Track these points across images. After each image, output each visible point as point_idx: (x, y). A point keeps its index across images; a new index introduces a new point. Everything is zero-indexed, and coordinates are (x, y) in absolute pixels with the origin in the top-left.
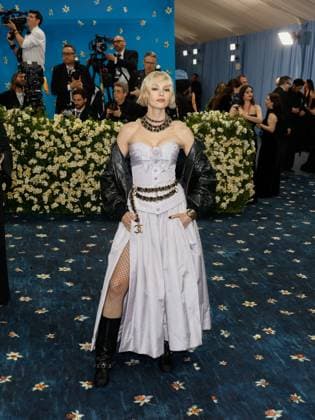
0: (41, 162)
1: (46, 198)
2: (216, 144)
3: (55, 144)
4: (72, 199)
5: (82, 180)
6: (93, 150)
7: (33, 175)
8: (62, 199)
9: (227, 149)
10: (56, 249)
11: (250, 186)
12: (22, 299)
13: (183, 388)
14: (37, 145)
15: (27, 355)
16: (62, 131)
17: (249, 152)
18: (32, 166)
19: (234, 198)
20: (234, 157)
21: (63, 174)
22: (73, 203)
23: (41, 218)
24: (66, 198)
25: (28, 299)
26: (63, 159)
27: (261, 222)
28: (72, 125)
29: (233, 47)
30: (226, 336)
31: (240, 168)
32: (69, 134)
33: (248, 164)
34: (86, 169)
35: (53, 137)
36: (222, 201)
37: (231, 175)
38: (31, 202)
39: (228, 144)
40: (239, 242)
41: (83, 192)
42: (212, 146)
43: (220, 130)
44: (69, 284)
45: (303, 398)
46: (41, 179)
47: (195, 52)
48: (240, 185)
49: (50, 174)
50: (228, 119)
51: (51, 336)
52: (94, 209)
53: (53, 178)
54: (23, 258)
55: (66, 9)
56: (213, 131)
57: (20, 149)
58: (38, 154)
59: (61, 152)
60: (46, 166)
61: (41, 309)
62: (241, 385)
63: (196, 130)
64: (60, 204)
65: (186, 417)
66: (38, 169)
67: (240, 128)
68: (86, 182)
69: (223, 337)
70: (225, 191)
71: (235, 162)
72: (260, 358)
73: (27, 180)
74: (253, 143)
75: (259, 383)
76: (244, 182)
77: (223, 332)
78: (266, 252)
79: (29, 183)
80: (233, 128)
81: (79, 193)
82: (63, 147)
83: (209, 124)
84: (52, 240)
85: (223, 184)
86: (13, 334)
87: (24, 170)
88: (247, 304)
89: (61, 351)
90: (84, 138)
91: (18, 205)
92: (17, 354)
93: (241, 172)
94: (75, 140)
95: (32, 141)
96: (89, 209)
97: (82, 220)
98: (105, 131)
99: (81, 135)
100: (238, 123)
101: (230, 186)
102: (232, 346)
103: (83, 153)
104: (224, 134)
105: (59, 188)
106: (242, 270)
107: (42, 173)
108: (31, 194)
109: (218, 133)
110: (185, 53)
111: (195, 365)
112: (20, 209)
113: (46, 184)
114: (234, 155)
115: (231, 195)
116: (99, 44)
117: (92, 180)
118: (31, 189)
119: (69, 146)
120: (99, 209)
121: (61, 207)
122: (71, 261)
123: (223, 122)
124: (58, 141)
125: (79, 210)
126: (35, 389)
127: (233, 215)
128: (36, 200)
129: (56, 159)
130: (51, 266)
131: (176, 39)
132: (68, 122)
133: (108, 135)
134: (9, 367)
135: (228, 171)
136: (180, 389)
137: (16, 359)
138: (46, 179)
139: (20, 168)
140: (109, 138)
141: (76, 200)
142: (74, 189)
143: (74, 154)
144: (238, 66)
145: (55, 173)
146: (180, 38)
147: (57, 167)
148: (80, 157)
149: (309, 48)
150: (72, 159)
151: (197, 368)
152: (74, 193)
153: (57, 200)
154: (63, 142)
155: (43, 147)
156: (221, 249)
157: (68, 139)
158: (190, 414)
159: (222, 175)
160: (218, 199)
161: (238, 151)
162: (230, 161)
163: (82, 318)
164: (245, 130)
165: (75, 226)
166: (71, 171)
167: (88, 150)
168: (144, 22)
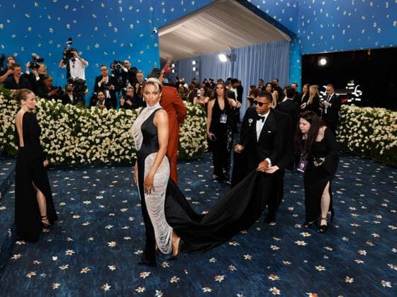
0: (84, 134)
1: (88, 155)
3: (92, 124)
4: (104, 155)
5: (108, 144)
6: (115, 126)
7: (80, 142)
8: (97, 155)
9: (191, 122)
10: (94, 185)
11: (205, 143)
12: (74, 217)
13: (168, 266)
14: (82, 125)
15: (78, 251)
16: (96, 116)
17: (204, 124)
18: (80, 137)
19: (197, 150)
21: (98, 141)
22: (104, 157)
23: (85, 166)
24: (100, 155)
25: (78, 217)
26: (98, 132)
28: (102, 112)
29: (194, 63)
31: (199, 133)
32: (101, 118)
34: (111, 137)
35: (91, 120)
36: (190, 152)
37: (194, 137)
38: (80, 157)
39: (191, 120)
40: (199, 176)
41: (110, 150)
44: (102, 206)
45: (236, 267)
46: (84, 144)
47: (173, 66)
48: (199, 142)
49: (90, 141)
50: (191, 106)
51: (91, 239)
52: (116, 160)
53: (92, 143)
54: (75, 192)
55: (97, 46)
57: (72, 128)
58: (83, 130)
59: (96, 128)
60: (88, 136)
61: (86, 222)
62: (201, 262)
64: (96, 158)
65: (170, 283)
66: (83, 138)
68: (111, 144)
70: (191, 146)
71: (196, 130)
73: (77, 145)
75: (211, 260)
76: (202, 141)
79: (78, 147)
80: (194, 111)
81: (107, 151)
82: (97, 125)
84: (92, 180)
85: (190, 143)
86: (70, 239)
87: (75, 139)
89: (97, 248)
90: (109, 120)
91: (72, 159)
92: (71, 251)
93: (200, 135)
94: (104, 121)
95: (79, 122)
96: (114, 160)
97: (110, 167)
98: (121, 115)
99: (107, 118)
100: (197, 108)
101: (194, 143)
103: (109, 128)
104: (189, 114)
105: (96, 149)
106: (201, 193)
107: (85, 140)
108: (80, 153)
112: (73, 162)
113: (88, 147)
114: (195, 126)
115: (194, 149)
116: (116, 65)
117: (114, 143)
118: (80, 150)
119: (100, 124)
120: (119, 160)
121: (97, 160)
122: (103, 192)
123: (189, 107)
124: (94, 122)
125: (108, 161)
126: (82, 272)
128: (82, 156)
129: (93, 132)
130: (91, 196)
132: (99, 111)
133: (123, 117)
134: (67, 259)
135: (192, 135)
136: (166, 267)
137: (71, 254)
138: (88, 144)
139: (72, 138)
140: (124, 119)
141: (106, 155)
142: (104, 149)
143: (103, 129)
144: (197, 73)
145: (93, 140)
147: (94, 136)
148: (107, 130)
149: (235, 63)
150: (102, 132)
152: (104, 151)
153: (95, 156)
154: (97, 122)
155: (86, 126)
156: (189, 181)
157: (99, 121)
158: (172, 281)
159: (189, 137)
160: (187, 151)
161: (198, 124)
162: (194, 129)
163: (110, 227)
164: (201, 112)
165: (106, 171)
166: (102, 139)
167: (112, 126)
168: (142, 52)
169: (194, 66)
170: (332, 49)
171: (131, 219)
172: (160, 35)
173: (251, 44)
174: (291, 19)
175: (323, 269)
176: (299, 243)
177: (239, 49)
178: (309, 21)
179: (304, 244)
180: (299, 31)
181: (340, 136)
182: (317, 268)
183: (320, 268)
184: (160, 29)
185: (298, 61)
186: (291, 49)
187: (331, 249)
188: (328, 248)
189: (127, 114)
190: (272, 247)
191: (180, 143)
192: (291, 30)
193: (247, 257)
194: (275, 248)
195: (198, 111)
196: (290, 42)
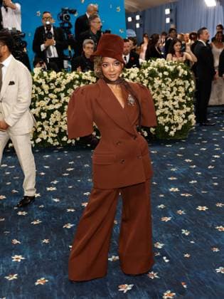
2: (163, 85)
3: (36, 92)
4: (52, 135)
5: (58, 119)
6: (66, 95)
8: (44, 135)
9: (172, 88)
10: (43, 174)
11: (192, 117)
12: (20, 213)
13: (156, 277)
15: (29, 257)
16: (41, 81)
17: (191, 90)
19: (180, 127)
20: (178, 95)
21: (44, 115)
22: (53, 138)
24: (47, 135)
25: (24, 213)
26: (43, 103)
27: (203, 145)
28: (49, 76)
29: (167, 11)
30: (187, 234)
31: (183, 103)
32: (47, 83)
33: (189, 99)
34: (61, 110)
36: (170, 130)
37: (176, 109)
39: (173, 84)
40: (187, 160)
41: (60, 128)
42: (160, 86)
43: (166, 73)
44: (56, 200)
47: (138, 17)
48: (184, 116)
50: (172, 65)
51: (46, 241)
52: (69, 141)
54: (17, 182)
56: (160, 74)
59: (41, 98)
61: (35, 220)
62: (205, 273)
63: (146, 75)
64: (42, 139)
67: (182, 71)
68: (62, 120)
69: (184, 235)
70: (172, 122)
71: (179, 98)
72: (217, 250)
74: (193, 82)
76: (187, 114)
77: (184, 231)
78: (210, 167)
80: (177, 71)
81: (57, 130)
82: (43, 93)
83: (156, 69)
84: (39, 167)
85: (170, 117)
86: (16, 241)
88: (200, 208)
89: (55, 252)
90: (59, 86)
92: (20, 257)
93: (184, 106)
94: (52, 88)
96: (66, 142)
97: (61, 151)
98: (75, 79)
99: (56, 83)
100: (180, 67)
101: (176, 117)
102: (192, 242)
103: (59, 98)
104: (169, 76)
105: (41, 126)
106: (193, 182)
109: (164, 76)
111: (165, 258)
112: (11, 145)
114: (178, 93)
115: (177, 125)
119: (47, 92)
120: (74, 141)
121: (44, 141)
122: (55, 182)
123: (168, 67)
124: (39, 89)
125: (58, 143)
126: (37, 284)
127: (179, 141)
129: (37, 104)
132: (45, 74)
133: (77, 82)
134: (15, 267)
135: (174, 106)
136: (155, 278)
137: (19, 261)
141: (55, 136)
142: (53, 127)
143: (51, 99)
144: (173, 26)
146: (127, 8)
147: (38, 109)
148: (57, 101)
150: (50, 103)
152: (53, 130)
153: (40, 136)
154: (43, 90)
156: (174, 167)
157: (46, 87)
158: (165, 297)
159: (169, 109)
160: (167, 128)
161: (181, 89)
162: (175, 98)
163: (69, 226)
164: (186, 73)
165: (56, 156)
166: (50, 113)
167: (63, 95)
169: (167, 16)
189: (84, 77)
191: (157, 117)
195: (182, 72)
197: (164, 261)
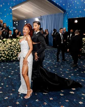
29: (25, 21)
45: (47, 103)
47: (17, 22)
62: (33, 101)
72: (36, 94)
75: (36, 100)
110: (15, 23)
111: (21, 97)
131: (13, 20)
136: (18, 104)
146: (13, 19)
151: (22, 98)
168: (5, 16)
169: (25, 23)
170: (80, 17)
171: (2, 84)
172: (13, 10)
173: (48, 14)
174: (64, 5)
175: (82, 103)
176: (71, 92)
177: (43, 16)
178: (71, 6)
179: (73, 93)
180: (67, 10)
181: (84, 50)
182: (80, 103)
183: (81, 103)
184: (13, 7)
185: (67, 21)
186: (64, 16)
187: (84, 95)
188: (83, 95)
190: (61, 94)
192: (64, 9)
193: (51, 99)
194: (62, 95)
196: (64, 14)
197: (21, 98)
